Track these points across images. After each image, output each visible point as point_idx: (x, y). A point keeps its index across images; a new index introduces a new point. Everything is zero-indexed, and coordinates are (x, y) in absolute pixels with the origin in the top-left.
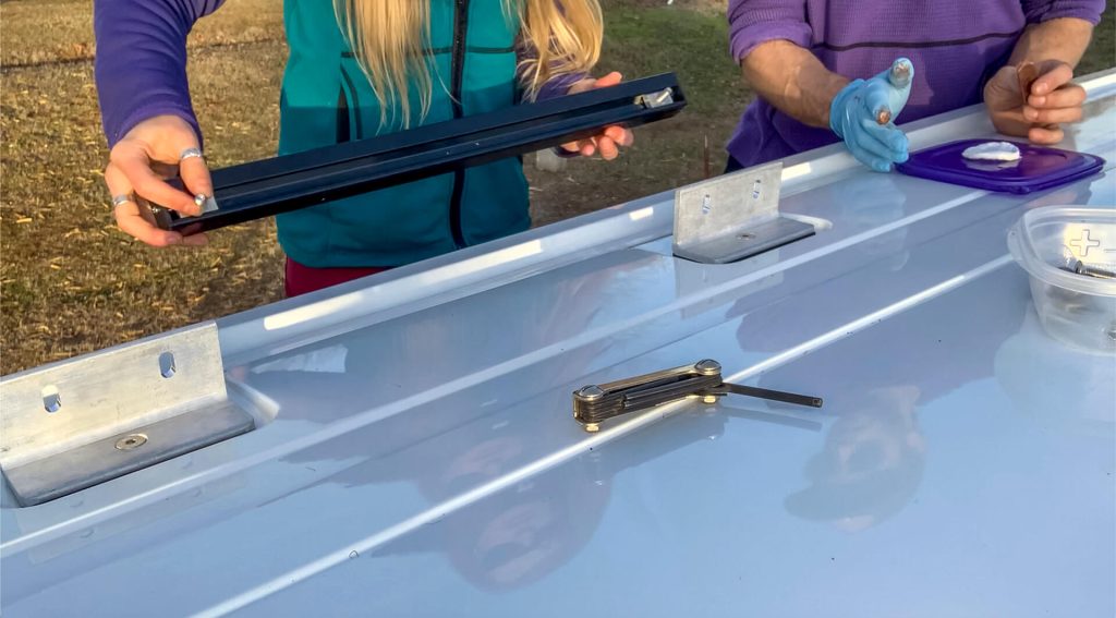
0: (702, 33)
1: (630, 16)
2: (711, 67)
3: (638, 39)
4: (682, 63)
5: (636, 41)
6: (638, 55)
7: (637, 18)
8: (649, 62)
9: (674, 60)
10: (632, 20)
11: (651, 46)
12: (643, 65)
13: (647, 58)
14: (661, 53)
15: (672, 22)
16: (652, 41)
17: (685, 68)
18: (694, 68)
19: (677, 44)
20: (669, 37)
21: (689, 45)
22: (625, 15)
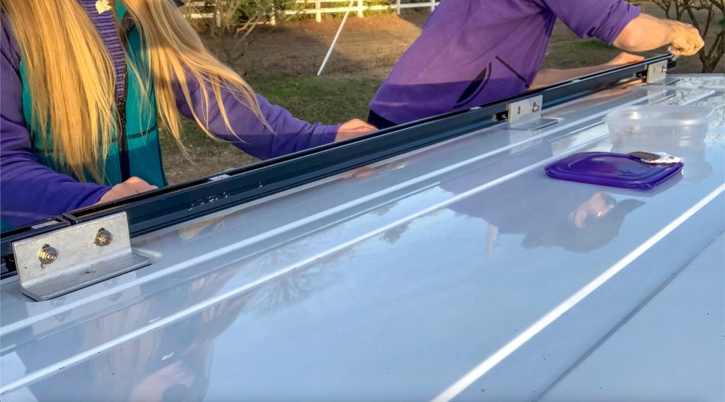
0: (338, 92)
1: (293, 83)
2: (343, 113)
3: (296, 98)
4: (324, 112)
5: (295, 99)
6: (296, 107)
7: (297, 84)
8: (303, 112)
9: (319, 110)
10: (294, 85)
11: (304, 101)
12: (299, 113)
13: (302, 109)
14: (311, 106)
15: (320, 86)
16: (305, 98)
17: (326, 115)
18: (332, 115)
19: (322, 100)
20: (316, 96)
21: (330, 100)
22: (290, 82)
